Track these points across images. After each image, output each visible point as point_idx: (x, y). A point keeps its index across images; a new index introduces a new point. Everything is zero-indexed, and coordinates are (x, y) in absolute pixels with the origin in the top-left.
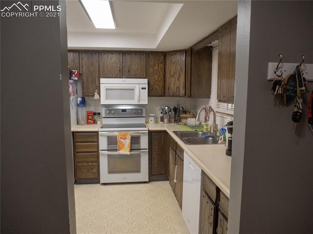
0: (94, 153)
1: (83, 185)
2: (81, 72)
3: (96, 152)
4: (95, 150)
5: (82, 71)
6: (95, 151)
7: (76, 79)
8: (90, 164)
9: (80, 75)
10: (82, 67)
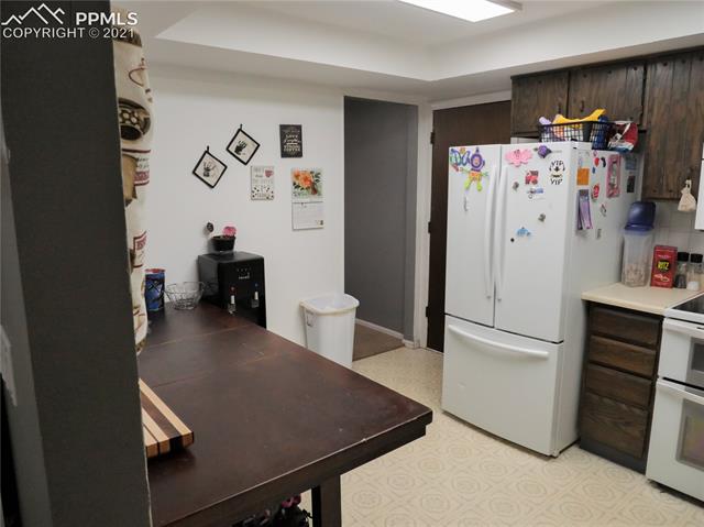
0: (642, 380)
1: (595, 459)
2: (643, 128)
3: (649, 378)
4: (646, 371)
5: (649, 122)
6: (646, 373)
7: (629, 146)
8: (624, 406)
9: (640, 135)
10: (651, 110)
